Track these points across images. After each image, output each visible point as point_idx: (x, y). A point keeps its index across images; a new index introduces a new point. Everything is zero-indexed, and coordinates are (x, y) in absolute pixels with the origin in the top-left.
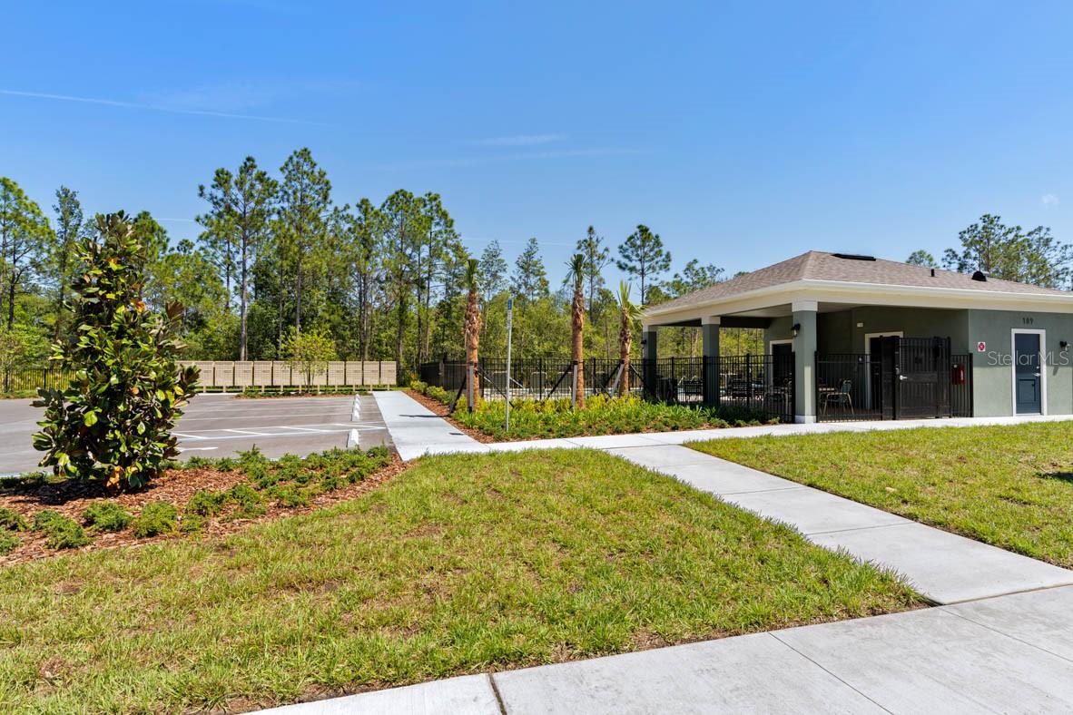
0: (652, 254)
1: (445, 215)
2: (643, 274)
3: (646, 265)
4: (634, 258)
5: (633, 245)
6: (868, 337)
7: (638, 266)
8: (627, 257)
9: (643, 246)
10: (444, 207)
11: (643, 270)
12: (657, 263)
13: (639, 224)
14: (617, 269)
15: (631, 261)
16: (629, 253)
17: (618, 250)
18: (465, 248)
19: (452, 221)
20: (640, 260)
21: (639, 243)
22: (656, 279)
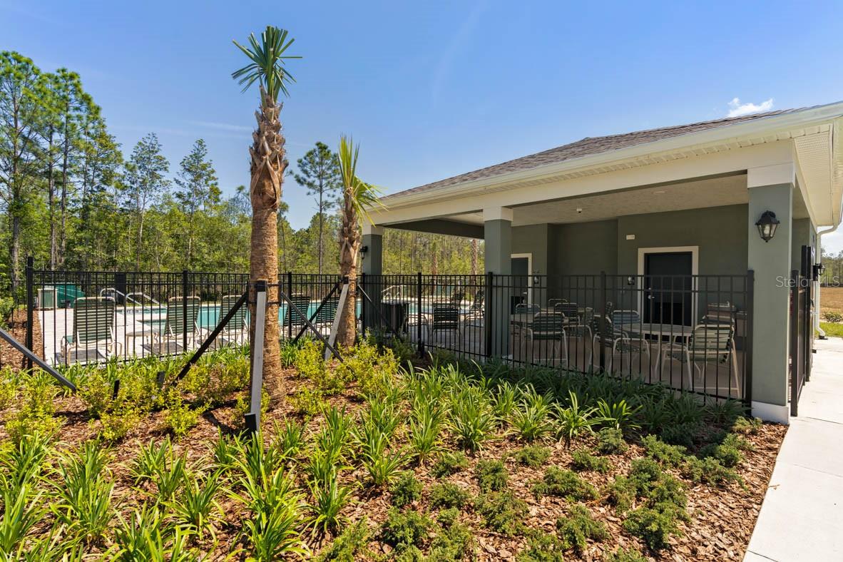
0: (330, 172)
1: (86, 99)
2: (321, 191)
3: (324, 182)
4: (312, 173)
5: (312, 162)
6: (642, 252)
7: (317, 183)
8: (305, 172)
9: (321, 164)
10: (85, 89)
11: (321, 186)
12: (335, 180)
13: (319, 141)
14: (296, 183)
15: (309, 176)
16: (308, 168)
17: (297, 163)
18: (110, 137)
19: (98, 109)
20: (319, 176)
21: (317, 159)
22: (333, 196)
